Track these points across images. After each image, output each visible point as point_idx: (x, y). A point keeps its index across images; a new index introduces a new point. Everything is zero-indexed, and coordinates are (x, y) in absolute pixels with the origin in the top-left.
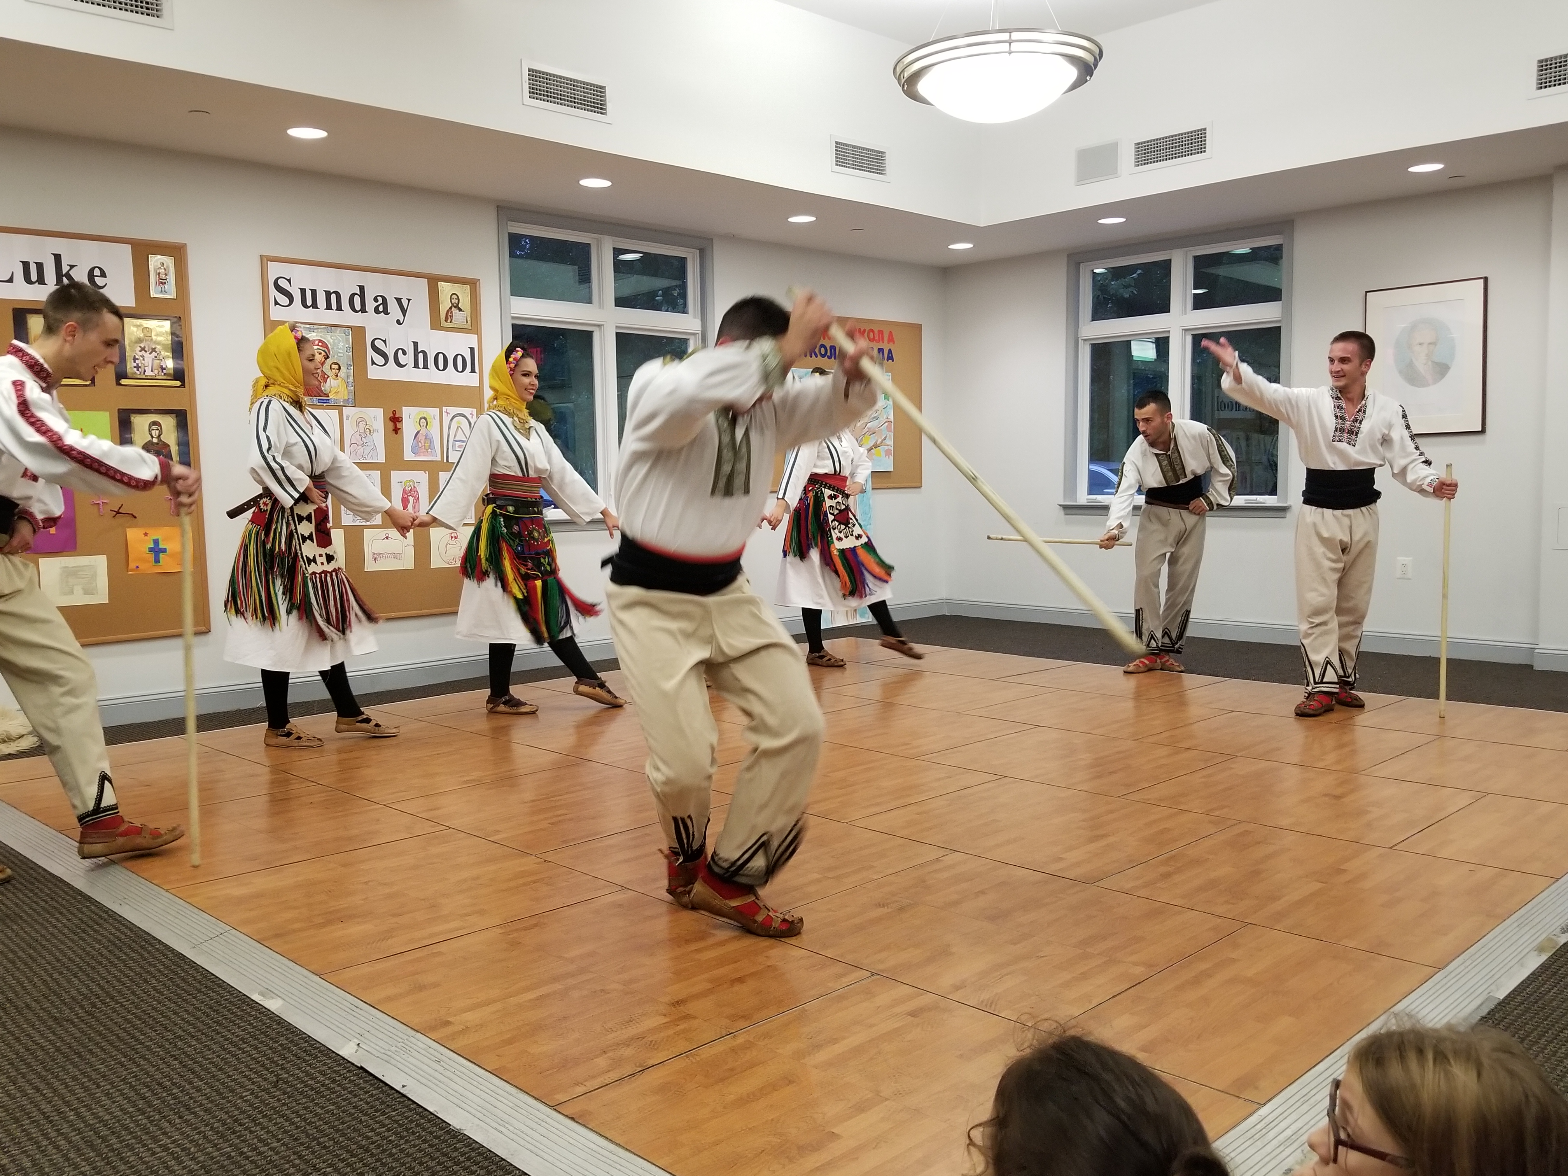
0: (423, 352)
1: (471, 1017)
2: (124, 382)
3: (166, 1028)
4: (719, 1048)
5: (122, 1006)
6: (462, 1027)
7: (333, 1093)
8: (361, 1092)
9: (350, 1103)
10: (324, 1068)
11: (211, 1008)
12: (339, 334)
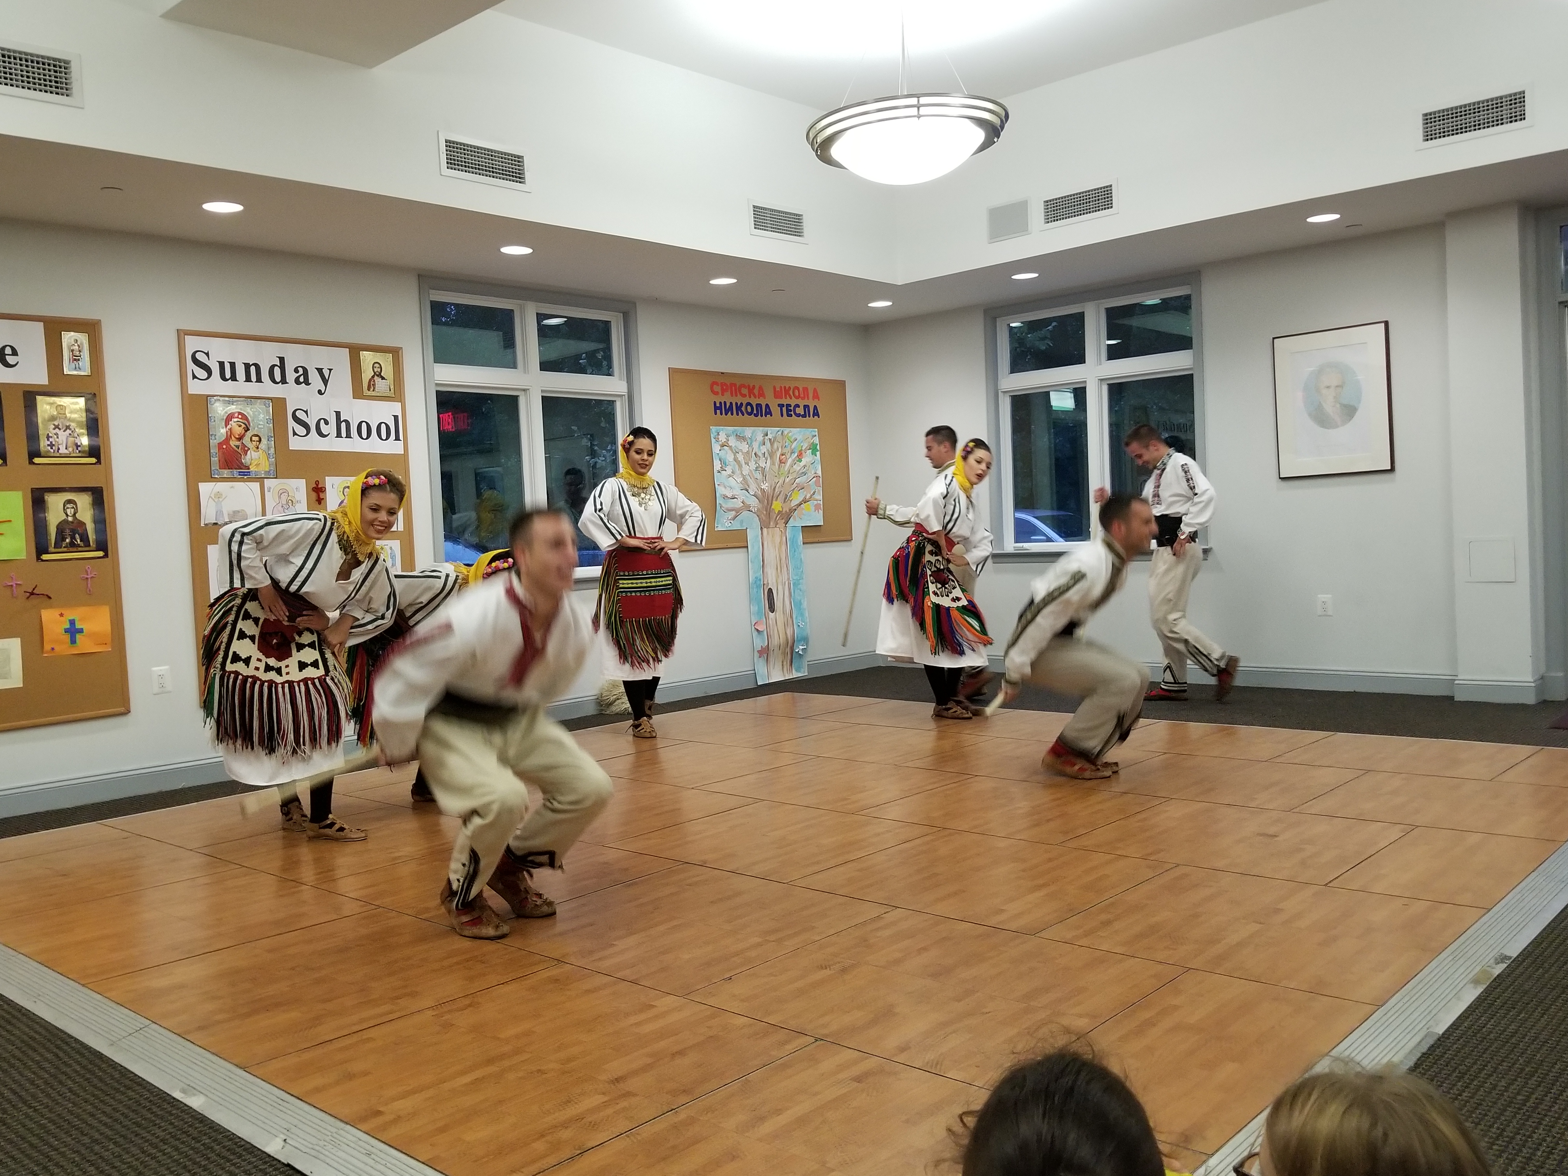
0: (347, 422)
1: (404, 1105)
2: (37, 460)
4: (660, 1125)
5: (36, 1111)
6: (392, 1117)
10: (249, 1167)
12: (259, 405)
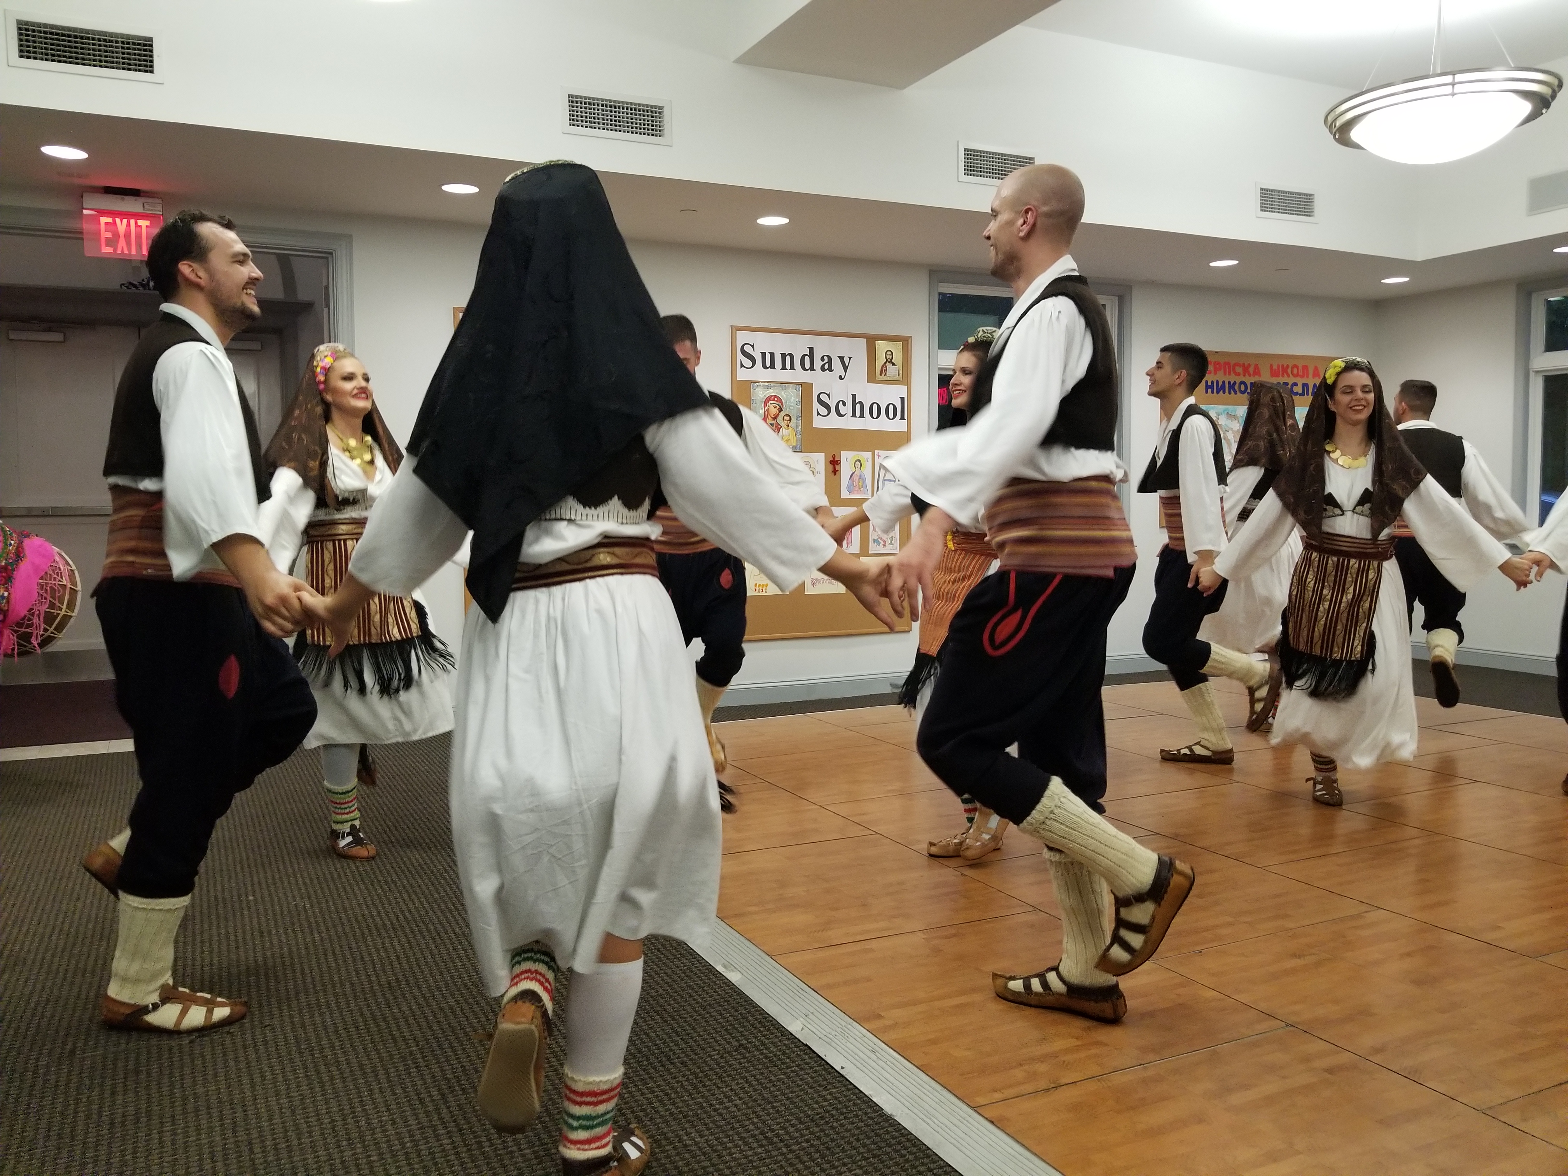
0: (861, 403)
1: (900, 1014)
6: (890, 1022)
8: (806, 1067)
9: (798, 1075)
10: (776, 1040)
11: (684, 973)
12: (791, 390)
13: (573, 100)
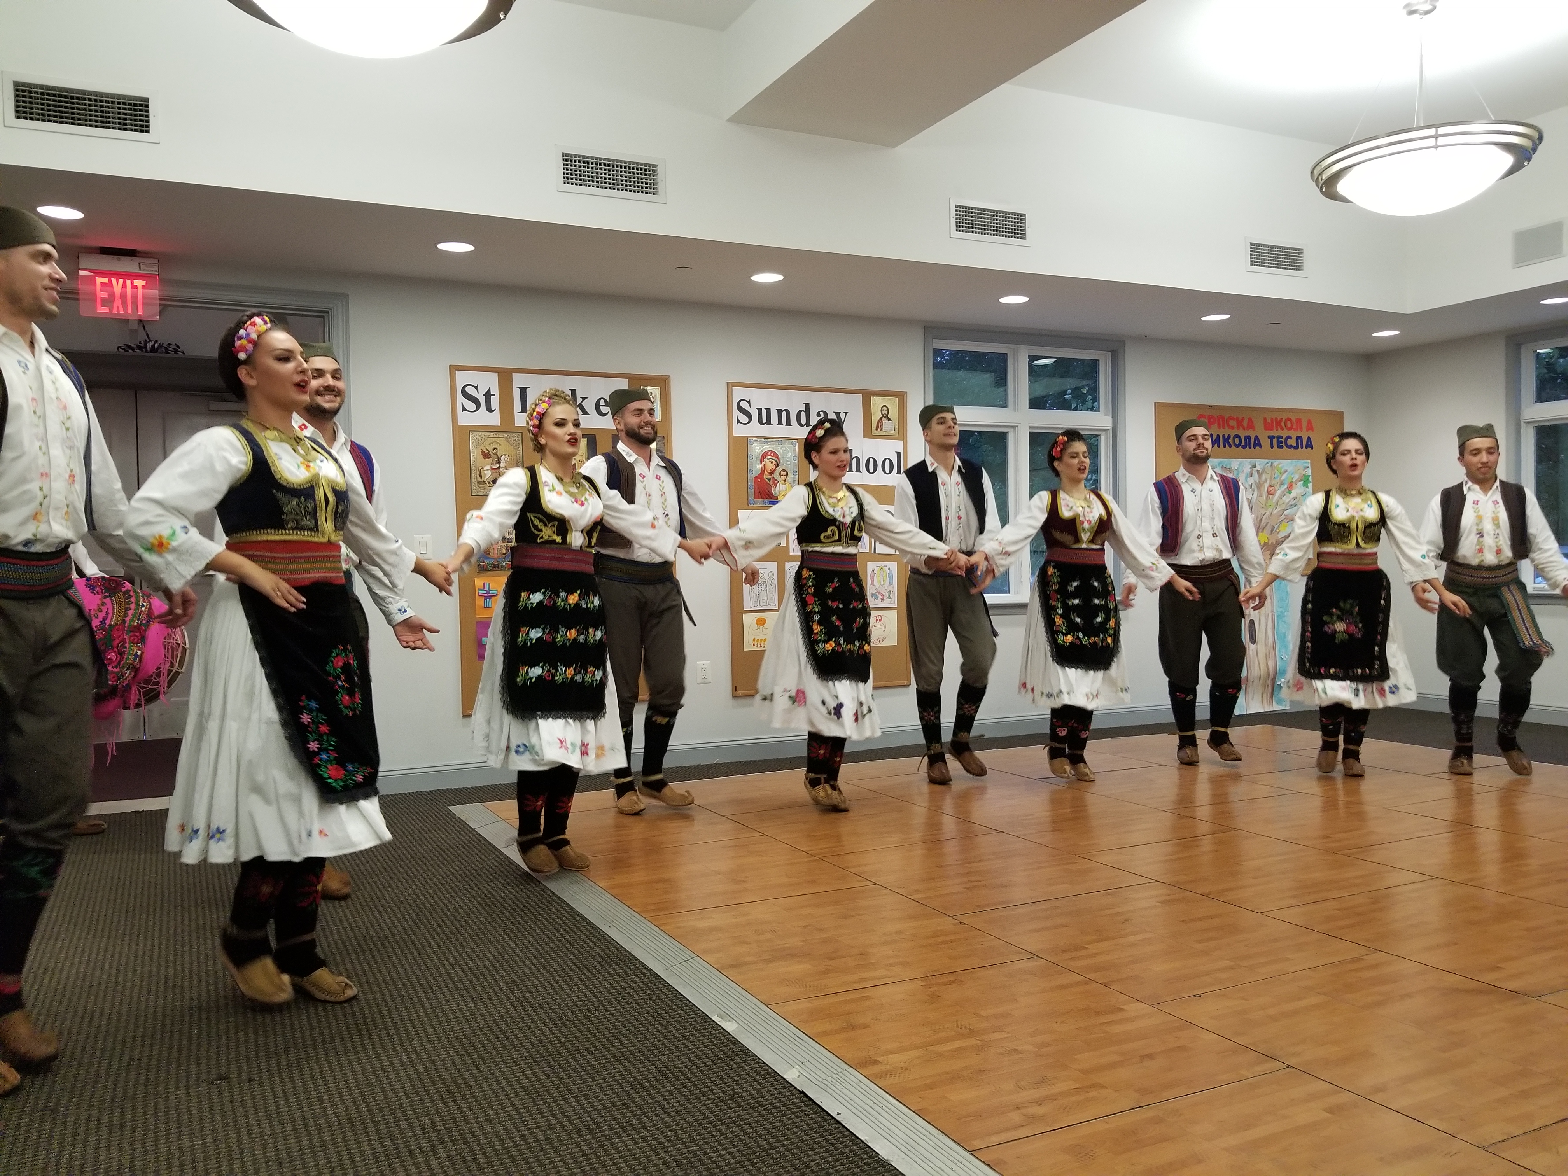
3: (645, 1037)
5: (611, 1014)
7: (780, 1111)
8: (802, 1114)
9: (793, 1123)
10: (771, 1088)
11: (680, 1023)
12: (788, 445)
13: (567, 159)
